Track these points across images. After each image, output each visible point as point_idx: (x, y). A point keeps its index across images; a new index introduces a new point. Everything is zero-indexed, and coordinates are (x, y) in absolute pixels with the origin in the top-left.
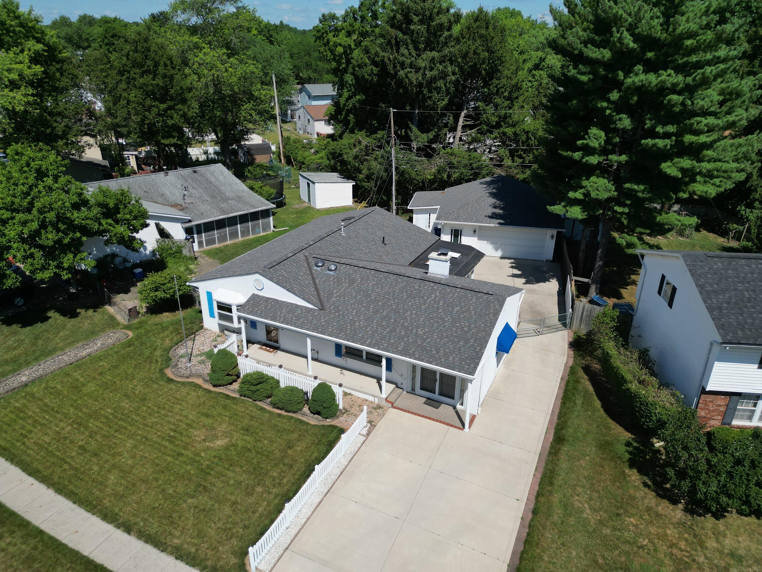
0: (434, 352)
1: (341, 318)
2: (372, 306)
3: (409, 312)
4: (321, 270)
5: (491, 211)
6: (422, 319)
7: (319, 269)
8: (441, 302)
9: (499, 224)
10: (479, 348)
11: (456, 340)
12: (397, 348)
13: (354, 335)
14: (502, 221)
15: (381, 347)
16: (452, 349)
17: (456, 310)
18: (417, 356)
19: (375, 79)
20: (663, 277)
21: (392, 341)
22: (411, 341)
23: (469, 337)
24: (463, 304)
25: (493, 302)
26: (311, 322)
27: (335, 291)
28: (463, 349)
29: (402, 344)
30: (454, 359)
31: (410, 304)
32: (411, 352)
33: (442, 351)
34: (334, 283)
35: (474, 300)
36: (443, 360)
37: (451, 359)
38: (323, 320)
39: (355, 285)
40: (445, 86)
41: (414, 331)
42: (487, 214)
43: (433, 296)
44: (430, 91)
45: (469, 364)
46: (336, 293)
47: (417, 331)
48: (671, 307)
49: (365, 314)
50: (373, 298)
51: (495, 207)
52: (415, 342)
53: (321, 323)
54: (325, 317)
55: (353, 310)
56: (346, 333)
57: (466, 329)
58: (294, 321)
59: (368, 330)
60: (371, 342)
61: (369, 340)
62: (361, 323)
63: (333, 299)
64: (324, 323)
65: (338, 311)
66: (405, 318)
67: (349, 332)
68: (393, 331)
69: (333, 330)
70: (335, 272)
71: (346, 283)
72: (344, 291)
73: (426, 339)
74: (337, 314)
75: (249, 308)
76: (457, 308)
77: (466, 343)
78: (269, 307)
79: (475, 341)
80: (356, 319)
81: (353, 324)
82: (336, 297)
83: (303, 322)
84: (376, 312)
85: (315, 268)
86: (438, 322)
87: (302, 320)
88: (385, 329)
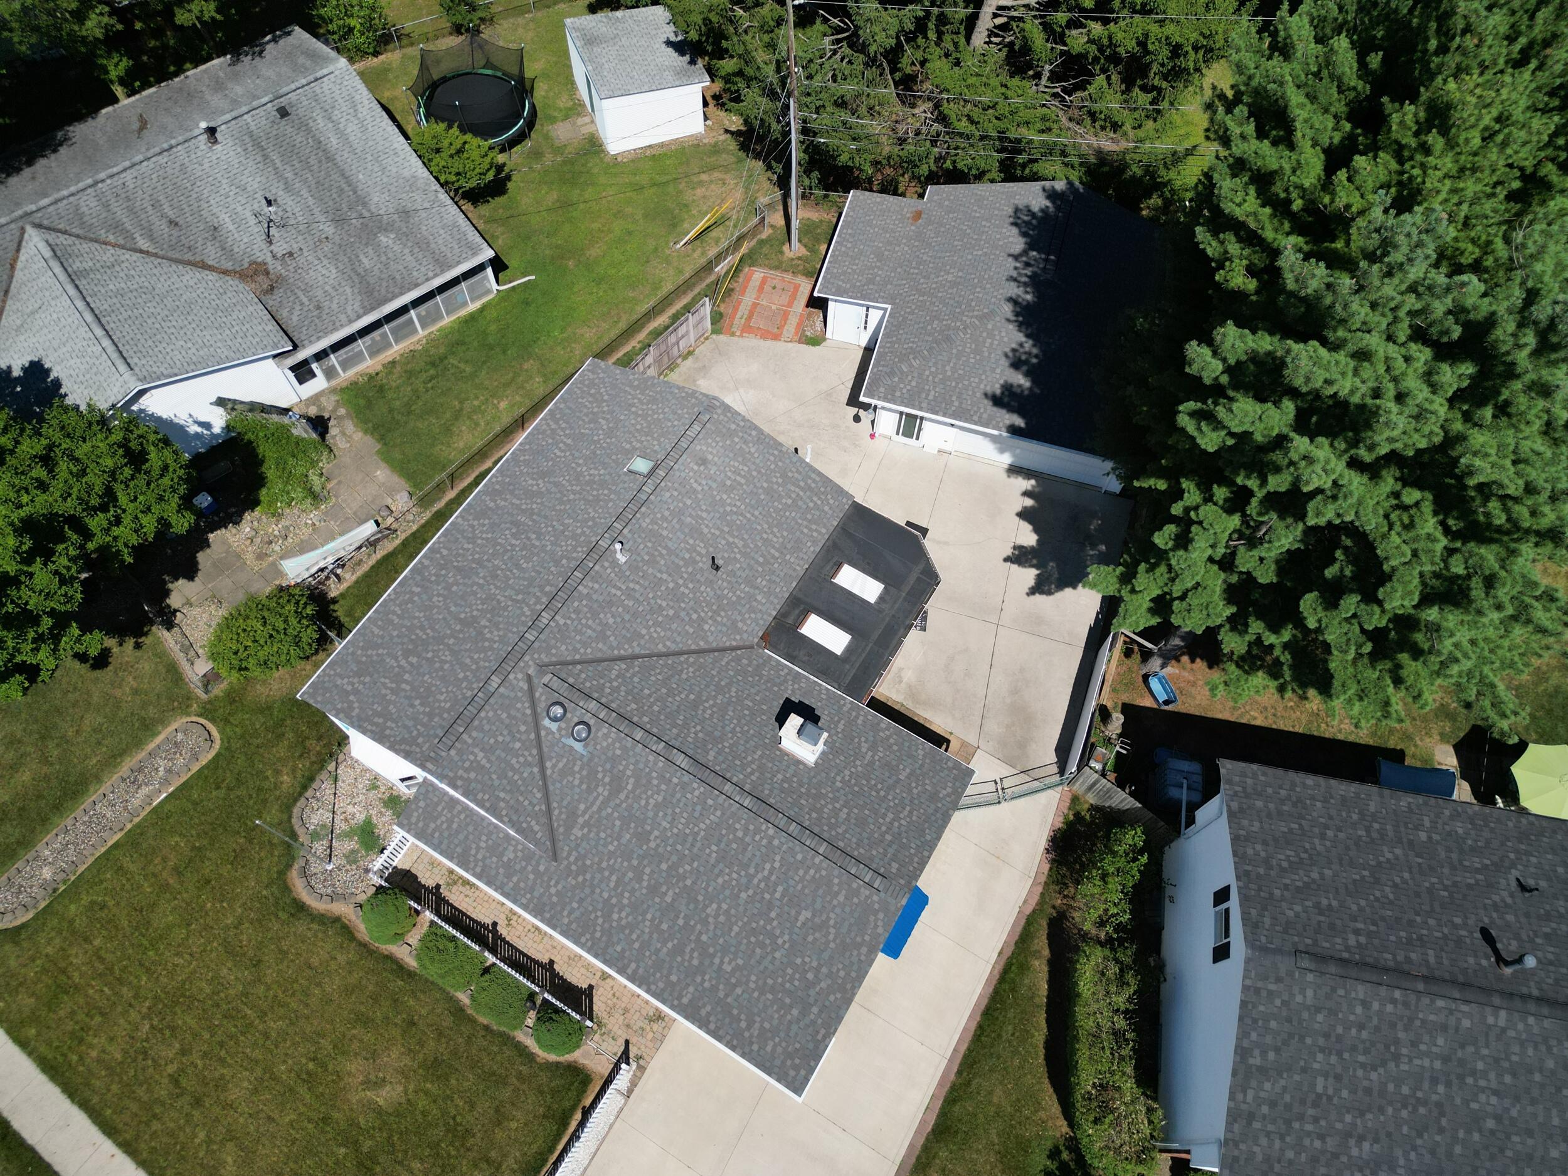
0: (743, 1024)
1: (587, 891)
2: (647, 870)
3: (714, 906)
4: (559, 729)
5: (1003, 376)
6: (736, 929)
7: (554, 726)
8: (780, 889)
9: (1011, 428)
10: (823, 1031)
11: (788, 1001)
12: (679, 998)
13: (607, 947)
15: (653, 987)
16: (775, 1022)
17: (802, 918)
18: (712, 1026)
21: (674, 978)
22: (707, 985)
23: (811, 1000)
24: (818, 906)
25: (876, 912)
26: (532, 890)
27: (582, 807)
28: (794, 1027)
29: (691, 989)
30: (775, 1046)
31: (720, 880)
32: (703, 1012)
33: (757, 1025)
34: (581, 783)
35: (841, 898)
36: (755, 1047)
37: (769, 1048)
38: (553, 890)
39: (622, 796)
41: (717, 961)
42: (989, 389)
43: (768, 866)
45: (796, 1068)
46: (585, 812)
47: (722, 962)
48: (1216, 960)
49: (633, 891)
50: (653, 845)
51: (1016, 365)
52: (714, 989)
53: (551, 895)
54: (557, 883)
55: (611, 874)
56: (593, 938)
57: (810, 976)
58: (500, 877)
59: (634, 936)
60: (635, 972)
61: (633, 965)
62: (623, 914)
63: (577, 832)
64: (555, 899)
65: (583, 870)
66: (705, 922)
67: (598, 935)
68: (679, 950)
69: (570, 923)
70: (585, 746)
71: (604, 785)
72: (600, 810)
73: (735, 986)
74: (580, 879)
75: (418, 820)
76: (805, 915)
77: (804, 1013)
78: (455, 826)
79: (821, 1011)
80: (614, 901)
81: (607, 917)
82: (582, 828)
83: (517, 884)
84: (653, 890)
85: (547, 722)
86: (762, 946)
87: (515, 879)
88: (664, 943)
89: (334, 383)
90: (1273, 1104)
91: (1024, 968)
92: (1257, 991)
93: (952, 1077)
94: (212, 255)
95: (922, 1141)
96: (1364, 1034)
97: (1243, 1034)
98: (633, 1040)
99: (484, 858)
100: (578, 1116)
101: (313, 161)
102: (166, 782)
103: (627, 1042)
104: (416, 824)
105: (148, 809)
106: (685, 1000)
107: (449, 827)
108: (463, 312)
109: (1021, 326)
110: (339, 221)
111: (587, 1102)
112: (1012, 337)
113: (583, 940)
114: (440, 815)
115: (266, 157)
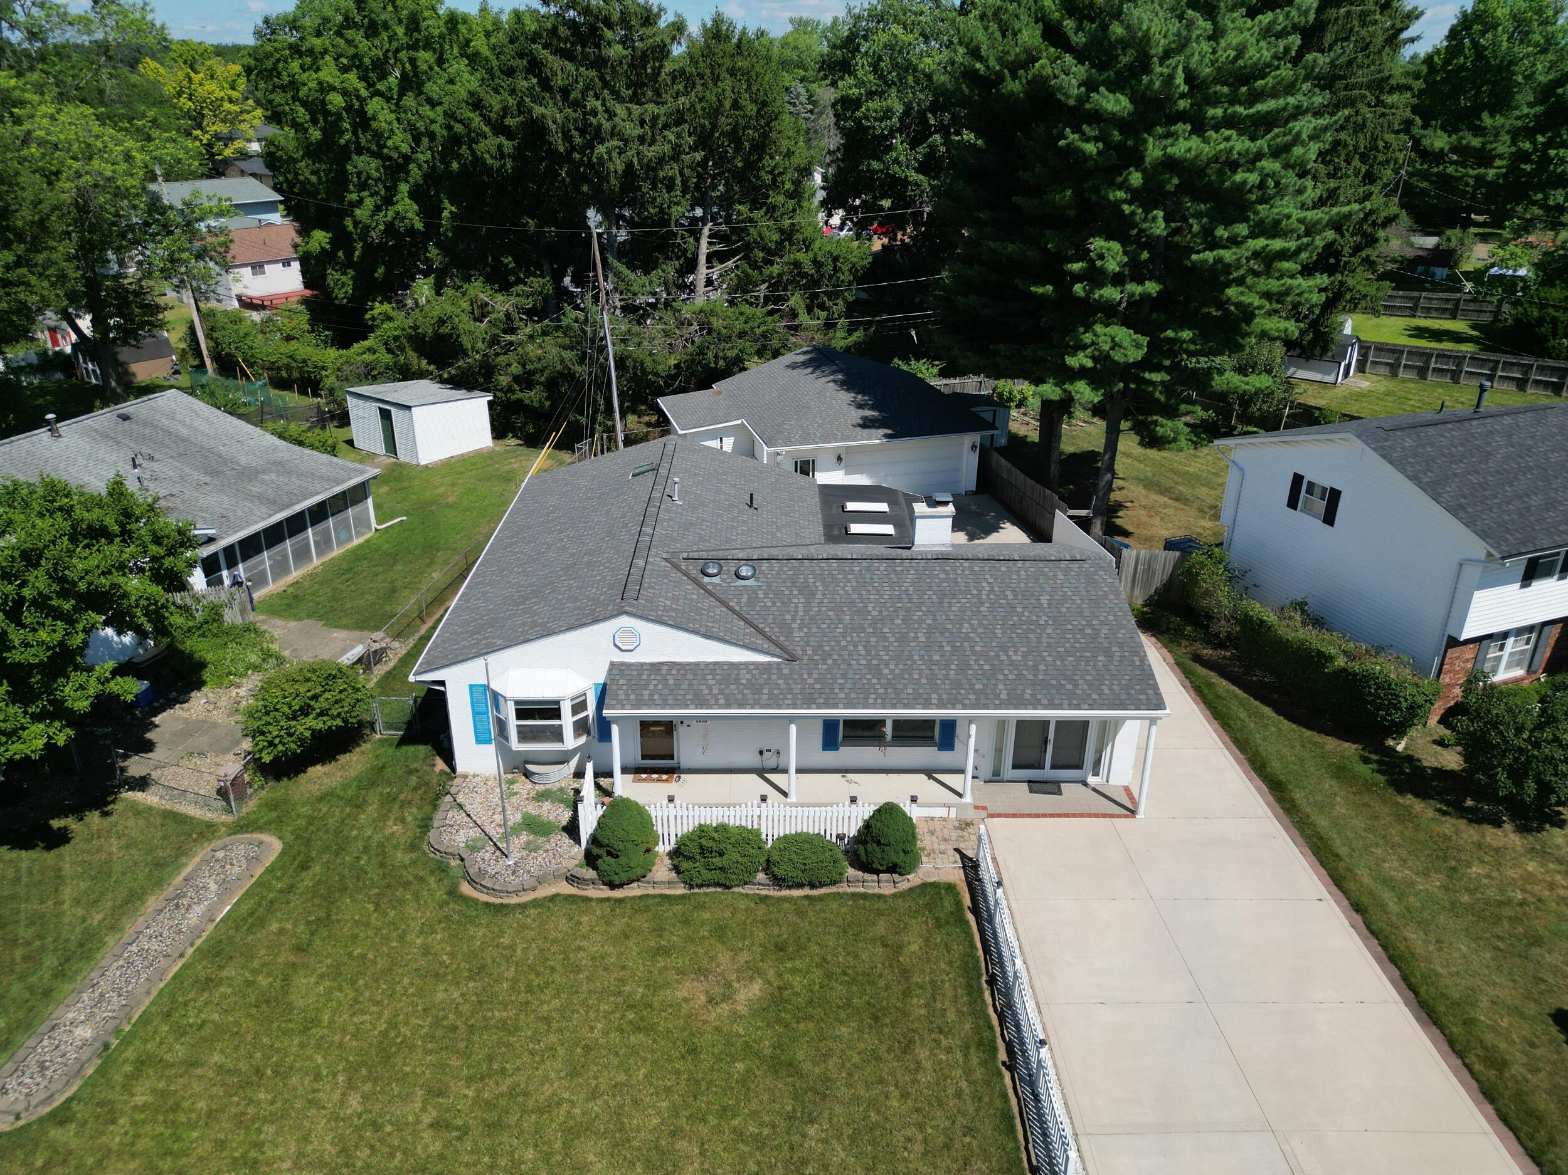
0: (1069, 687)
1: (844, 666)
2: (886, 630)
3: (966, 625)
4: (723, 580)
5: (857, 415)
6: (998, 631)
7: (716, 580)
8: (1008, 593)
9: (887, 436)
11: (1088, 654)
12: (997, 696)
14: (889, 432)
15: (967, 702)
16: (1093, 672)
18: (1045, 701)
19: (509, 164)
20: (1297, 479)
21: (979, 686)
22: (1011, 677)
23: (1106, 645)
24: (1048, 588)
25: (1095, 573)
26: (790, 691)
27: (788, 617)
28: (1111, 668)
29: (1001, 686)
30: (1110, 688)
31: (955, 609)
32: (1027, 696)
33: (1081, 682)
34: (773, 602)
35: (1061, 577)
36: (1095, 696)
37: (1107, 691)
38: (811, 681)
39: (819, 596)
40: (681, 174)
41: (1004, 657)
43: (984, 584)
44: (654, 187)
45: (1143, 692)
46: (794, 620)
47: (1008, 656)
48: (1332, 524)
49: (885, 649)
50: (875, 613)
51: (860, 406)
52: (1020, 676)
53: (812, 687)
54: (810, 674)
55: (855, 646)
56: (878, 695)
57: (1088, 631)
58: (749, 696)
59: (916, 676)
60: (940, 699)
61: (934, 696)
62: (892, 667)
63: (797, 634)
64: (818, 686)
65: (826, 655)
66: (968, 638)
67: (882, 691)
68: (964, 667)
69: (848, 695)
70: (757, 580)
71: (796, 596)
72: (806, 612)
73: (1036, 666)
74: (830, 662)
75: (627, 695)
76: (1044, 599)
77: (1109, 655)
78: (671, 682)
79: (1121, 647)
80: (875, 662)
81: (878, 674)
82: (800, 629)
83: (771, 694)
84: (903, 639)
85: (707, 580)
86: (1032, 631)
87: (766, 691)
88: (947, 667)
93: (1241, 756)
95: (1271, 798)
98: (961, 846)
99: (721, 692)
100: (971, 918)
102: (221, 901)
103: (957, 850)
104: (627, 699)
105: (211, 927)
106: (1004, 696)
107: (666, 685)
108: (349, 546)
109: (848, 390)
112: (846, 397)
113: (871, 701)
114: (649, 680)
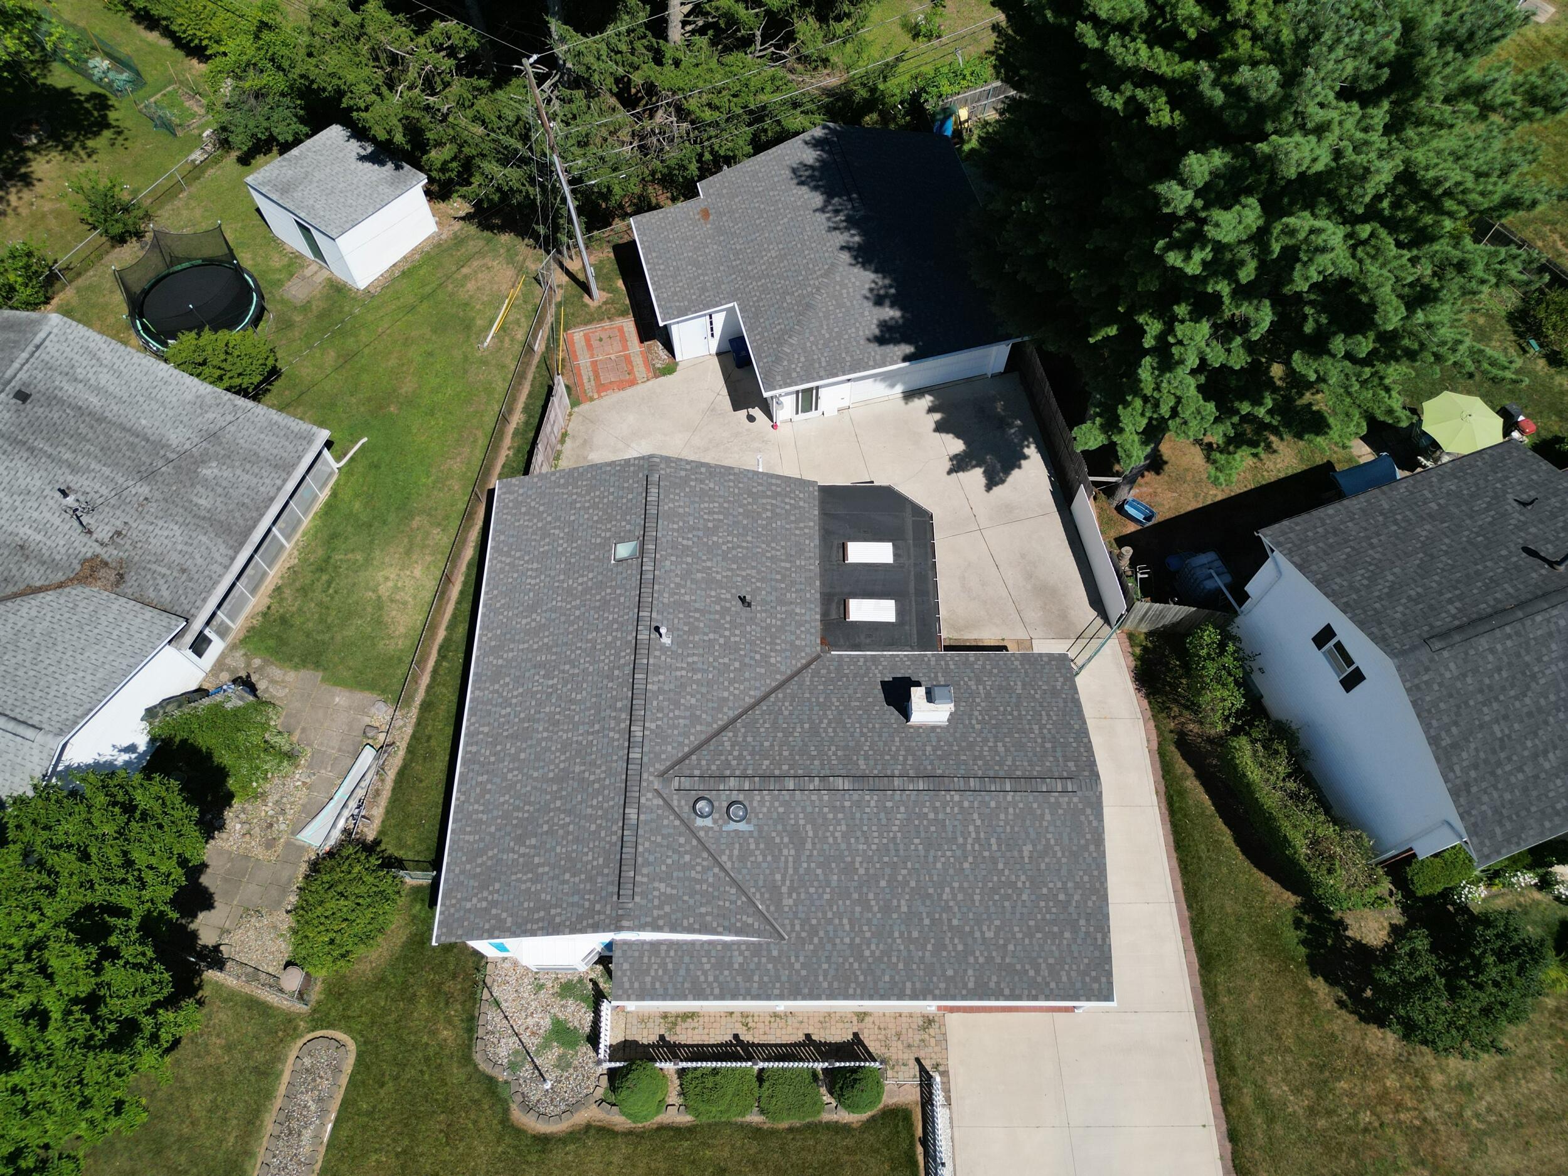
0: (1032, 973)
1: (829, 947)
2: (871, 896)
3: (947, 890)
4: (715, 821)
5: (874, 316)
6: (977, 898)
7: (708, 822)
8: (993, 841)
9: (906, 359)
10: (1099, 936)
11: (1056, 929)
12: (965, 986)
13: (876, 983)
14: (908, 349)
15: (937, 992)
16: (1057, 954)
17: (1026, 854)
18: (1007, 992)
21: (950, 973)
22: (981, 960)
23: (1075, 916)
24: (1033, 835)
25: (1083, 812)
26: (778, 978)
27: (778, 877)
28: (1074, 947)
29: (970, 972)
30: (1068, 974)
31: (939, 865)
32: (992, 985)
33: (1043, 966)
34: (765, 856)
35: (1048, 817)
36: (1053, 985)
37: (1064, 979)
38: (797, 966)
39: (809, 846)
41: (977, 934)
42: (869, 334)
43: (971, 828)
45: (1096, 979)
46: (783, 880)
47: (983, 933)
49: (869, 922)
50: (862, 871)
51: (879, 301)
52: (990, 959)
53: (798, 972)
54: (797, 957)
55: (841, 919)
56: (858, 984)
57: (1062, 897)
58: (742, 984)
59: (894, 960)
60: (913, 989)
61: (909, 985)
62: (873, 947)
63: (788, 902)
64: (804, 973)
65: (814, 932)
66: (948, 909)
67: (861, 978)
68: (940, 946)
69: (830, 984)
70: (748, 822)
71: (786, 846)
72: (796, 870)
73: (1005, 946)
74: (816, 940)
75: (631, 983)
76: (1027, 849)
77: (1075, 930)
78: (670, 966)
79: (1088, 920)
80: (857, 940)
81: (860, 958)
82: (790, 896)
83: (761, 982)
84: (887, 909)
85: (700, 822)
86: (1008, 897)
87: (756, 978)
88: (923, 948)
89: (229, 639)
90: (1476, 767)
91: (1182, 793)
92: (1417, 687)
93: (1186, 913)
94: (35, 575)
95: (1198, 980)
96: (1504, 674)
97: (1427, 727)
98: (921, 1054)
99: (716, 978)
100: (920, 1149)
101: (83, 429)
102: (323, 1112)
103: (918, 1060)
104: (632, 987)
105: (323, 1150)
106: (971, 985)
107: (665, 971)
108: (317, 506)
109: (864, 265)
110: (148, 475)
111: (919, 1132)
112: (864, 279)
113: (851, 991)
114: (650, 965)
115: (31, 450)
